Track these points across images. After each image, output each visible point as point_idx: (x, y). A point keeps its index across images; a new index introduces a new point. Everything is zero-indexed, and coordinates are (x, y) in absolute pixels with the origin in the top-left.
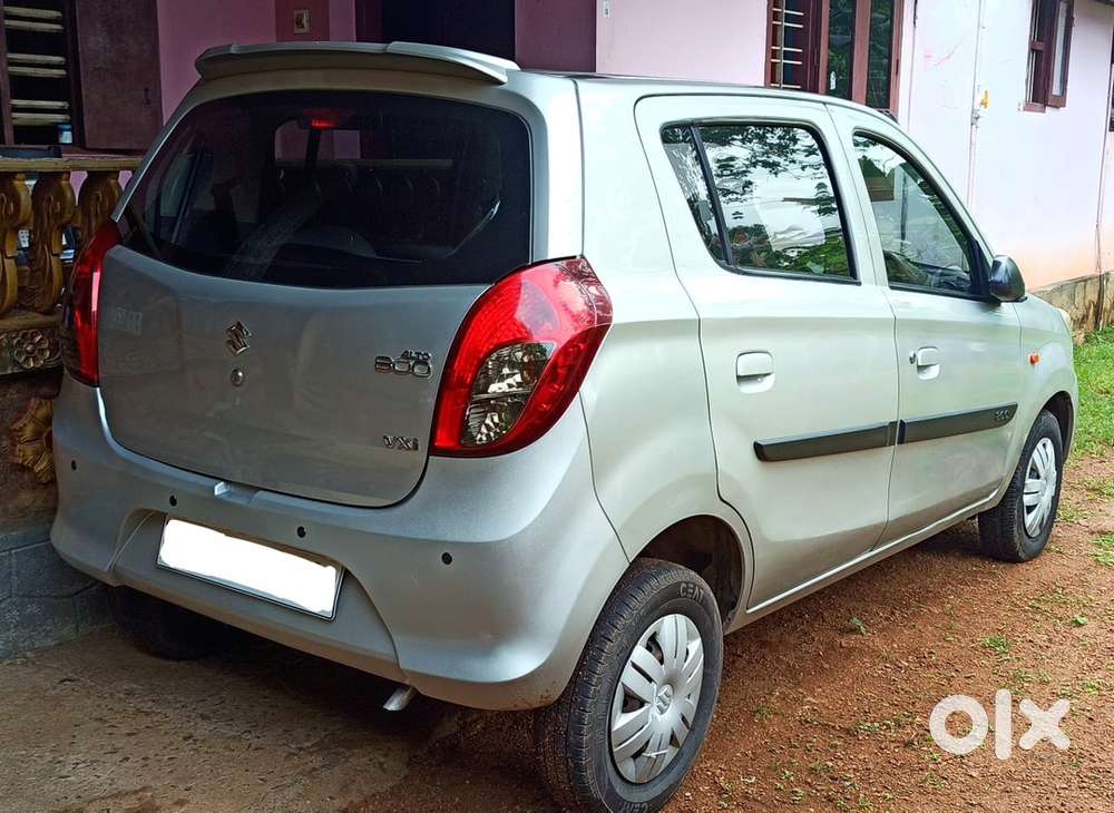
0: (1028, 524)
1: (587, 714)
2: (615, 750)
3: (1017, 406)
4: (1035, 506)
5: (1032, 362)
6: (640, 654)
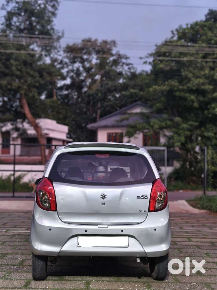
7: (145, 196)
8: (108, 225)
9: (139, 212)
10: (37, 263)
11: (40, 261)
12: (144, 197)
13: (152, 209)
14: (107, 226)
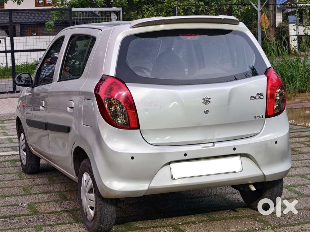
7: (261, 95)
8: (213, 142)
9: (254, 119)
10: (106, 210)
11: (110, 206)
12: (259, 96)
13: (270, 113)
14: (211, 144)
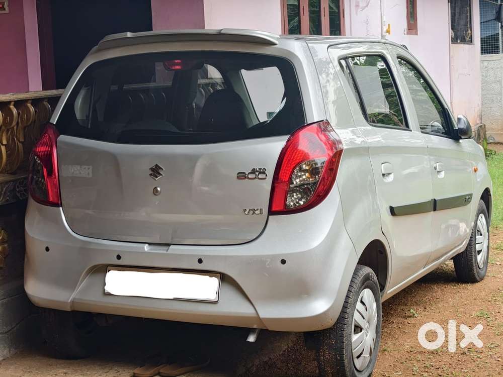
0: (479, 260)
1: (345, 332)
2: (353, 351)
3: (472, 194)
4: (481, 250)
5: (475, 171)
6: (359, 306)
7: (260, 173)
8: (170, 245)
12: (257, 173)
